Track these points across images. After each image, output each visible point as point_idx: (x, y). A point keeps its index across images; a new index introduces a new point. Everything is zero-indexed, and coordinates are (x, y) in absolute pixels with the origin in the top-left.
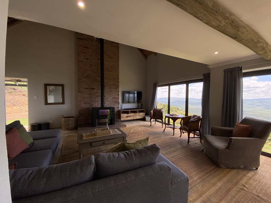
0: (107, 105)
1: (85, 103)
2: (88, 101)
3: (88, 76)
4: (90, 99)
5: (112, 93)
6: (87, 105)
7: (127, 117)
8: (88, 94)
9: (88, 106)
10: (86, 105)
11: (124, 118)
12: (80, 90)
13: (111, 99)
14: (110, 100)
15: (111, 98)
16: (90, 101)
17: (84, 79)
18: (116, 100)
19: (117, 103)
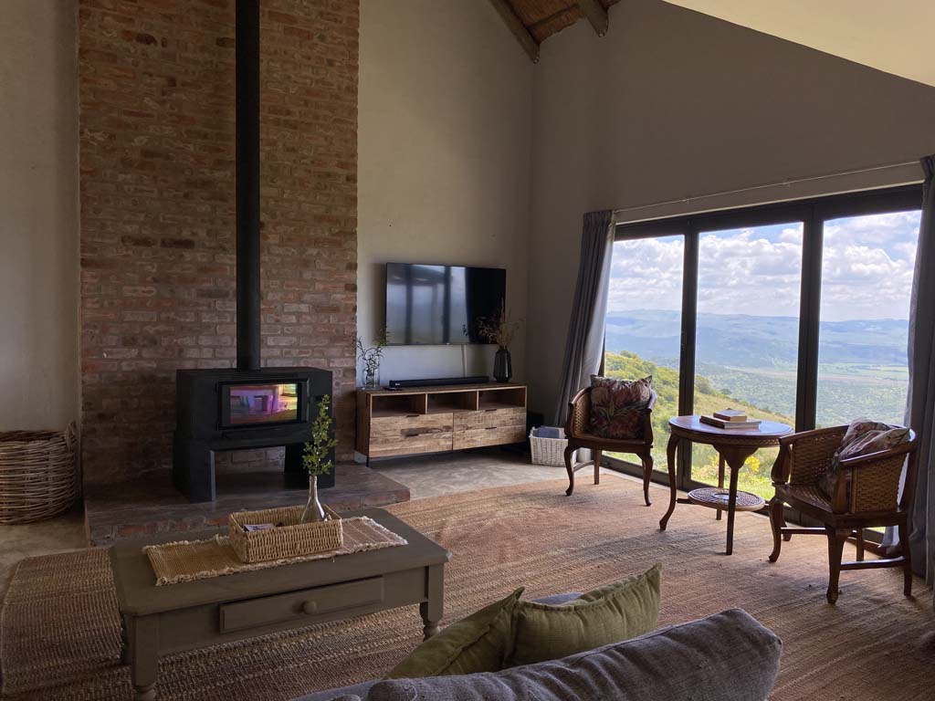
0: (277, 352)
1: (129, 342)
2: (151, 330)
3: (147, 153)
4: (163, 316)
5: (307, 275)
6: (140, 357)
7: (411, 434)
8: (149, 279)
9: (150, 360)
10: (134, 352)
11: (386, 441)
12: (94, 250)
13: (299, 314)
14: (293, 319)
15: (304, 308)
16: (161, 328)
17: (121, 177)
18: (333, 319)
19: (345, 344)
